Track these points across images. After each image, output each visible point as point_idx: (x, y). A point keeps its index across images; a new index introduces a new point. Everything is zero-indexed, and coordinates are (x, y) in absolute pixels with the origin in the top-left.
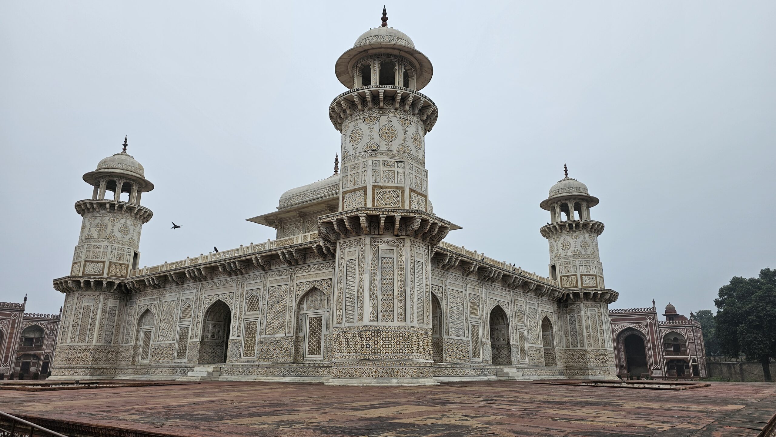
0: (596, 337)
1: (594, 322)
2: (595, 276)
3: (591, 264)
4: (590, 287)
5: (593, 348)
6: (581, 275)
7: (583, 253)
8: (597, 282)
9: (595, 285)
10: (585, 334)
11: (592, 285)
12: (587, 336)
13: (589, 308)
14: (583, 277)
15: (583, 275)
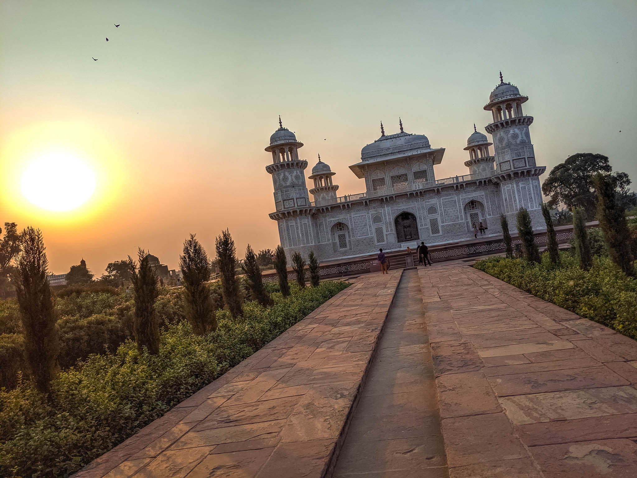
0: (512, 205)
1: (510, 195)
2: (509, 161)
3: (506, 153)
4: (506, 170)
5: (510, 213)
6: (500, 163)
7: (500, 146)
8: (510, 165)
9: (509, 168)
10: (505, 205)
11: (508, 168)
12: (506, 205)
13: (506, 186)
14: (501, 164)
15: (501, 163)
